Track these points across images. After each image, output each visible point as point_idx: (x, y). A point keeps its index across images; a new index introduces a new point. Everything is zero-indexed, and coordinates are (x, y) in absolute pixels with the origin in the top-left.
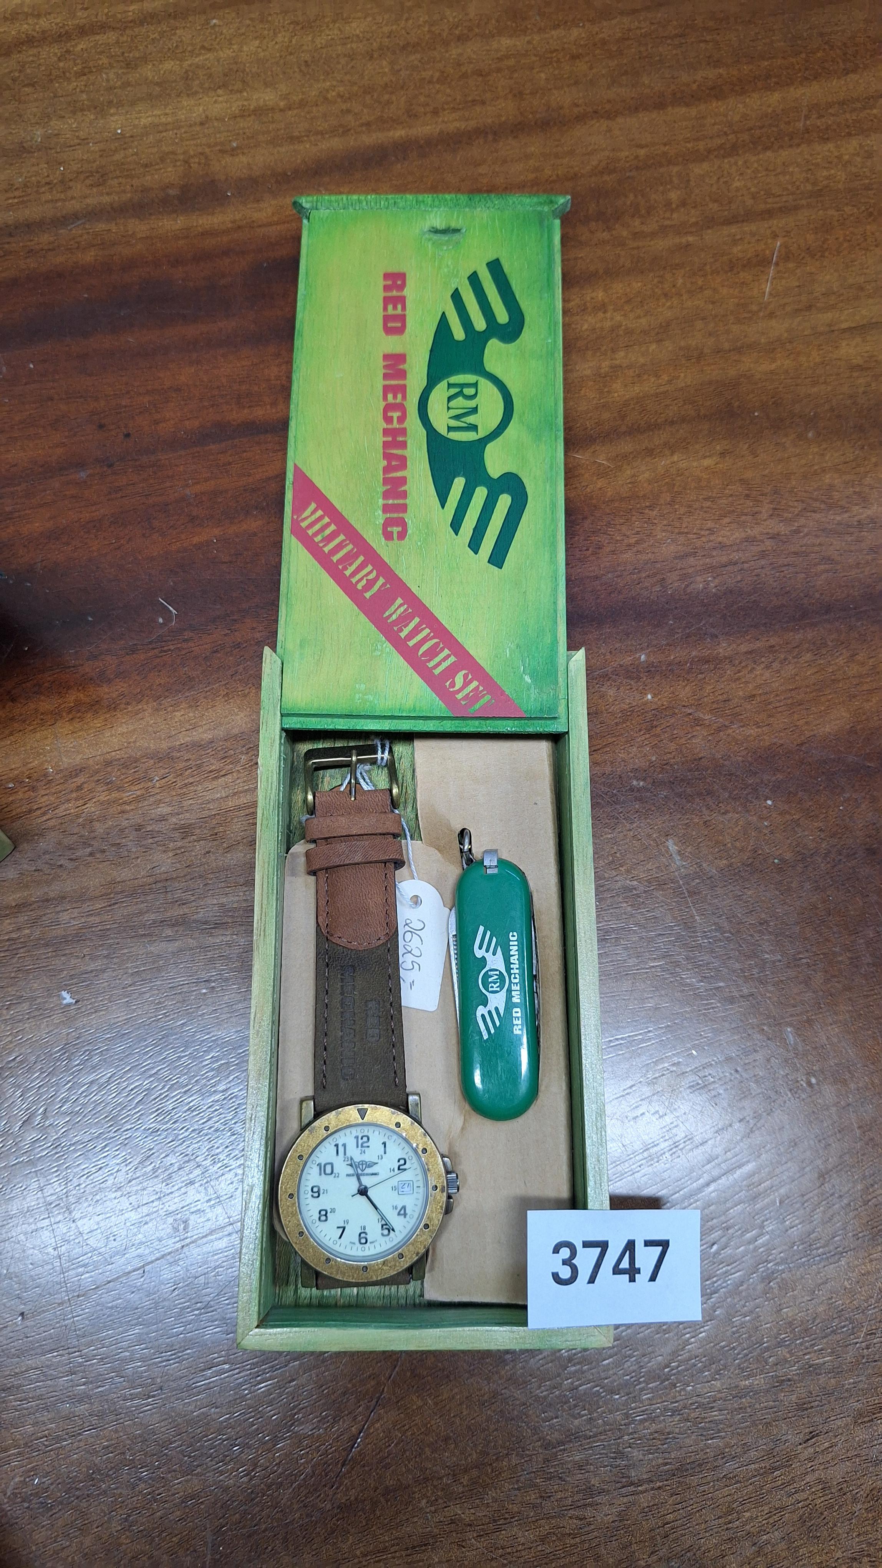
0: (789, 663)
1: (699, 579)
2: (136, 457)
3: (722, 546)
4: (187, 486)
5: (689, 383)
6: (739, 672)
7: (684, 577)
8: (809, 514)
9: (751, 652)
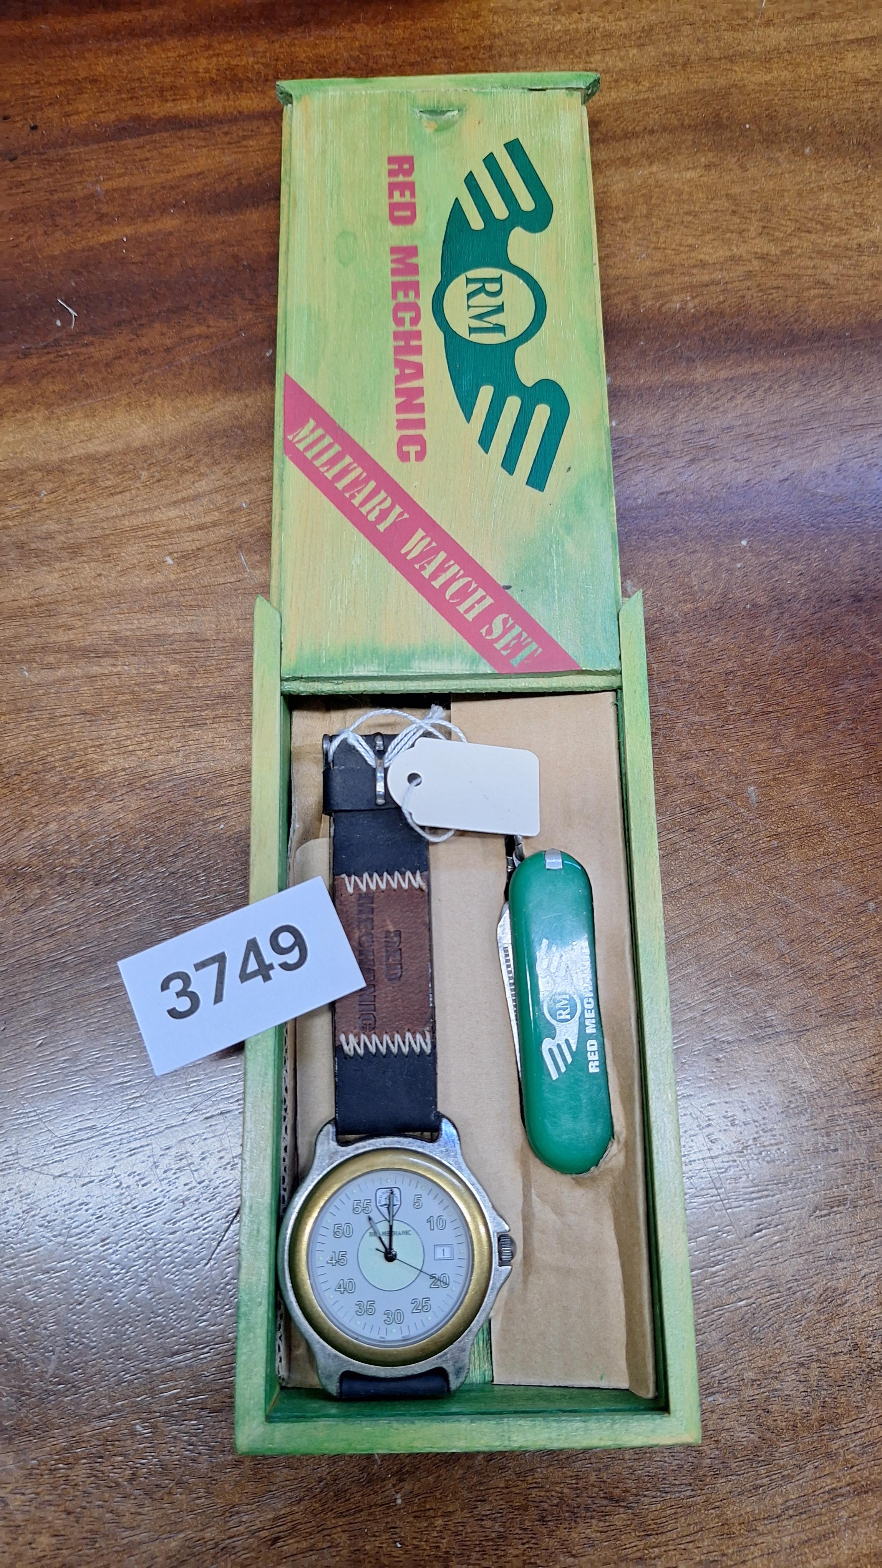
0: (775, 392)
1: (675, 298)
2: (42, 151)
3: (703, 265)
4: (97, 182)
5: (672, 91)
6: (717, 399)
7: (658, 296)
8: (803, 234)
9: (731, 379)
